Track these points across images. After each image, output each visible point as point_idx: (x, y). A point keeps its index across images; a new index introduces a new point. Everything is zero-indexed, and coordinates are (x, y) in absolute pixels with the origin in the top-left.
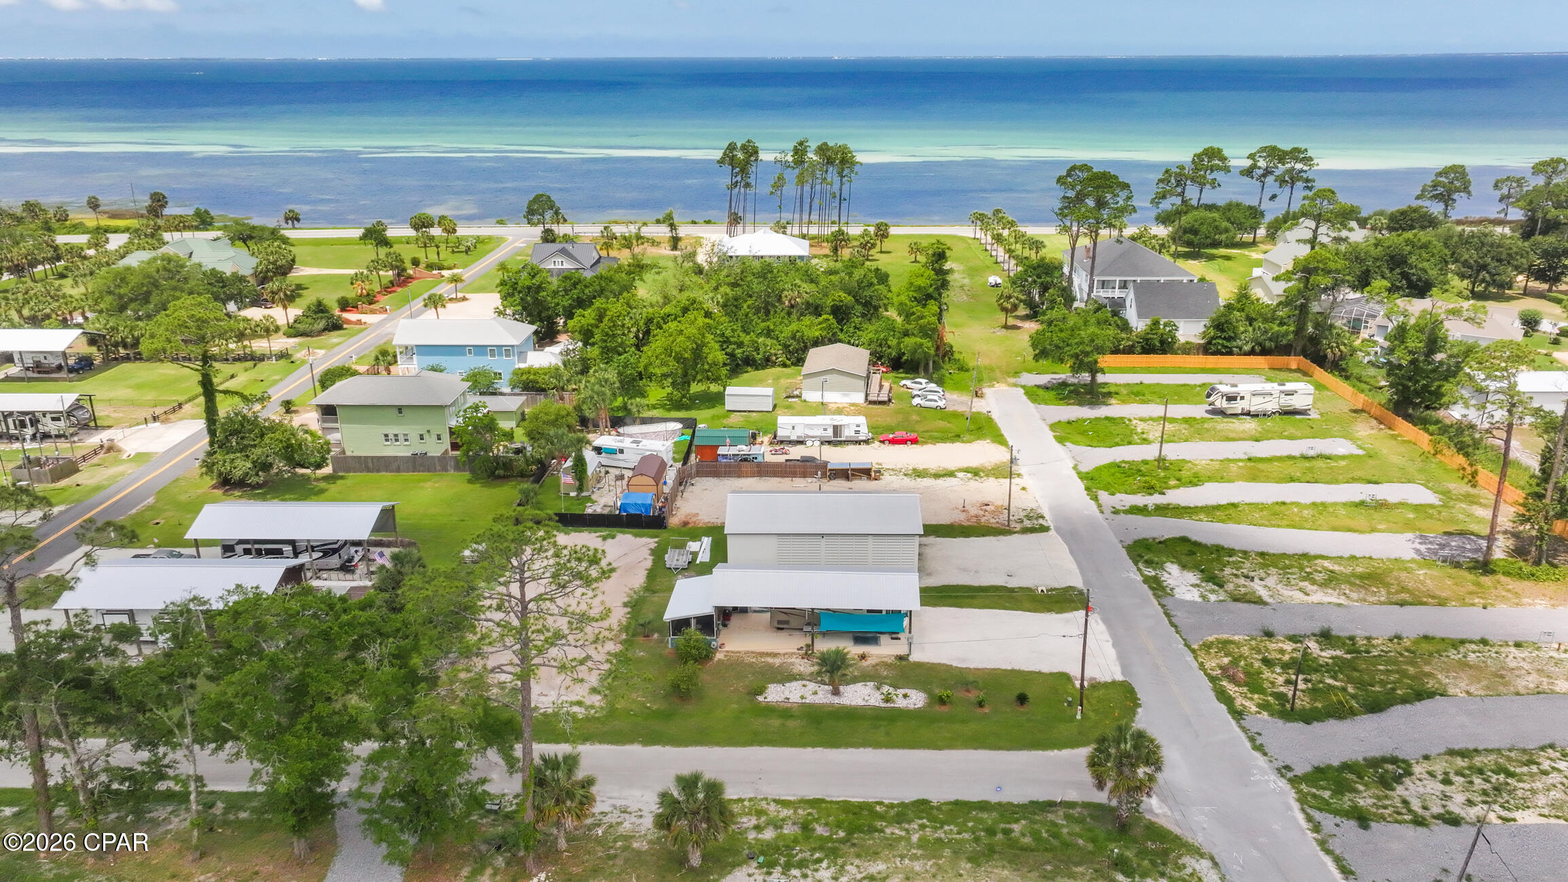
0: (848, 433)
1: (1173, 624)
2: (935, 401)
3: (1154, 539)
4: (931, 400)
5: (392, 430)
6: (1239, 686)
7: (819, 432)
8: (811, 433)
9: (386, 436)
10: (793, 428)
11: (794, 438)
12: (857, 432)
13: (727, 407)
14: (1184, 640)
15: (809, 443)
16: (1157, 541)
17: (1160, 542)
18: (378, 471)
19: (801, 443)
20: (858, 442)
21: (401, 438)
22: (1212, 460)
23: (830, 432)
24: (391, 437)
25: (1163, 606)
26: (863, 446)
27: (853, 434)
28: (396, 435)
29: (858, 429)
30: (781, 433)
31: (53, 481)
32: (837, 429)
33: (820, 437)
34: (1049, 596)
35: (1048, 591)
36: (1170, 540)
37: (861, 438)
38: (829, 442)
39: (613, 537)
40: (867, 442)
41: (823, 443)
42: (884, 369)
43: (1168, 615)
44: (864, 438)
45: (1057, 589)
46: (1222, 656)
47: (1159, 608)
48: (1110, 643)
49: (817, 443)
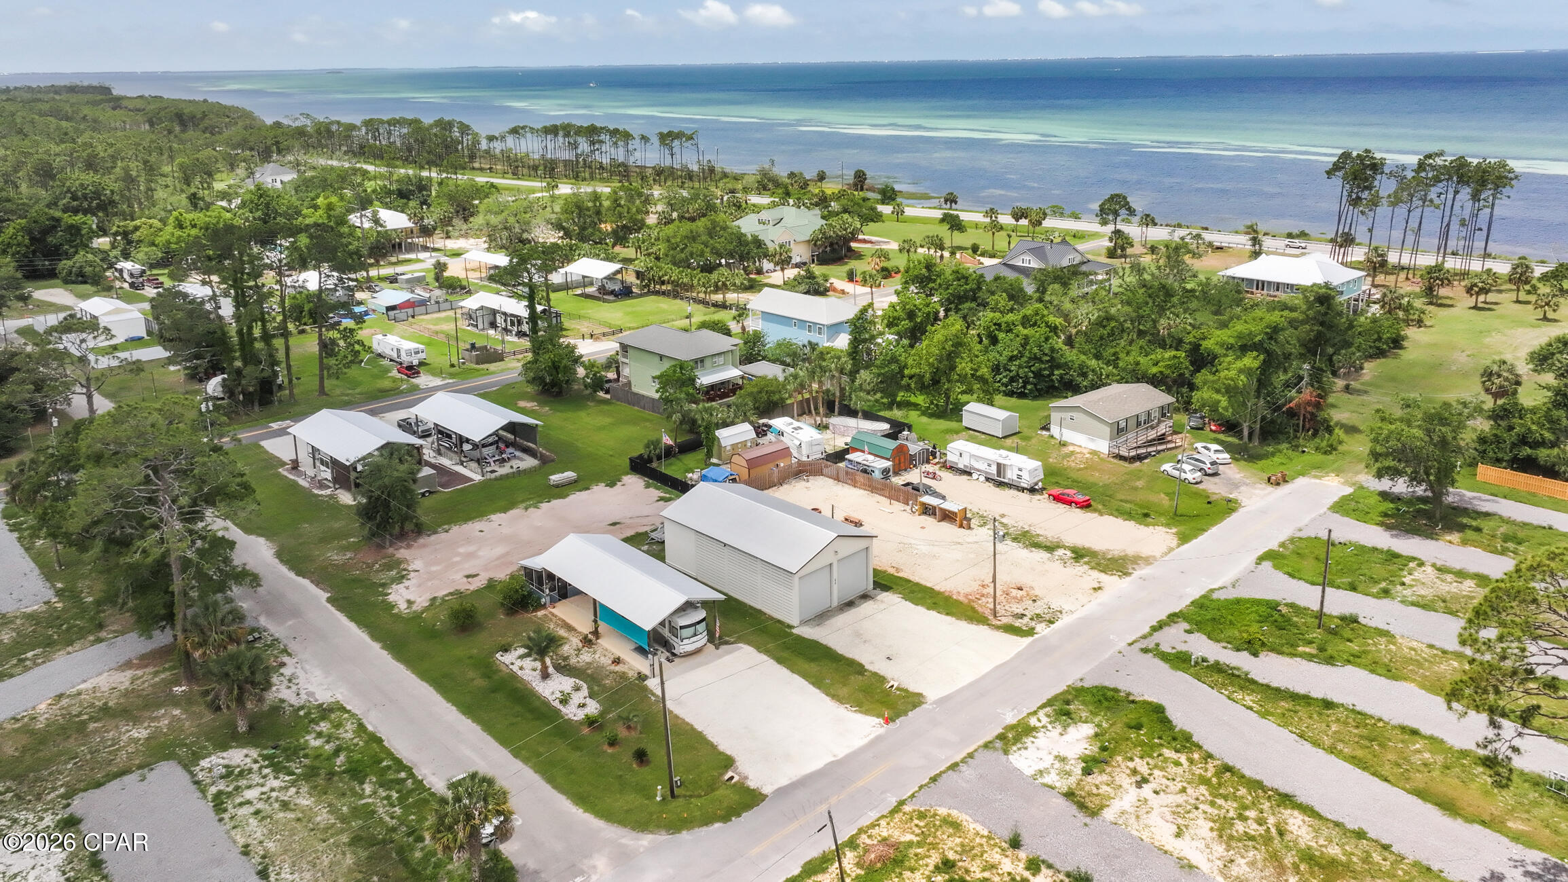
0: (1011, 475)
1: (934, 779)
6: (859, 864)
7: (984, 467)
8: (977, 466)
10: (962, 455)
11: (961, 466)
12: (1019, 477)
13: (965, 423)
14: (912, 795)
15: (975, 476)
16: (1131, 698)
17: (1133, 702)
19: (970, 474)
20: (1023, 490)
22: (1431, 646)
23: (994, 470)
25: (969, 756)
26: (1026, 496)
27: (1015, 478)
29: (1020, 473)
30: (951, 458)
31: (477, 364)
32: (1000, 468)
33: (986, 473)
34: (887, 694)
35: (897, 688)
37: (1024, 485)
38: (995, 481)
40: (1032, 490)
41: (987, 479)
42: (1213, 428)
43: (954, 767)
44: (1026, 486)
45: (906, 691)
46: (913, 833)
47: (958, 758)
48: (833, 759)
49: (982, 478)
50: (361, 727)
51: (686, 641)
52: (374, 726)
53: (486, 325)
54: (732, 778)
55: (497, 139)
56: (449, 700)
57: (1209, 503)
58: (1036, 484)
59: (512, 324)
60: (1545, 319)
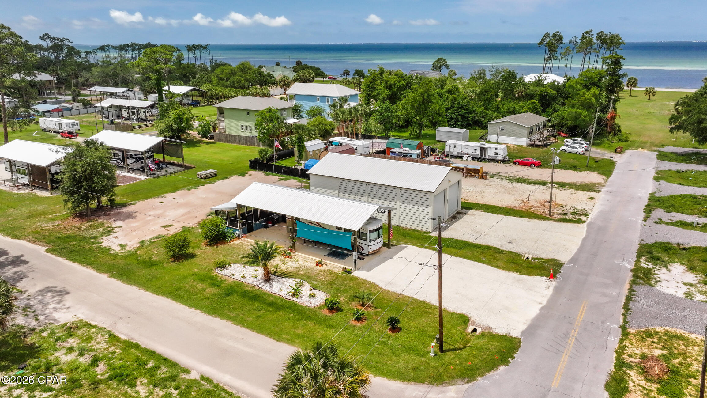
0: (490, 153)
1: (626, 307)
2: (576, 148)
3: (679, 245)
4: (573, 147)
5: (245, 124)
6: (647, 380)
7: (471, 151)
8: (466, 151)
9: (242, 126)
10: (455, 146)
11: (455, 153)
12: (496, 154)
13: (437, 138)
14: (625, 321)
15: (464, 158)
16: (681, 247)
17: (684, 249)
18: (232, 143)
19: (461, 157)
20: (497, 161)
21: (248, 128)
23: (478, 152)
24: (244, 127)
25: (631, 290)
26: (500, 165)
27: (493, 155)
28: (246, 127)
29: (497, 151)
32: (483, 150)
33: (472, 155)
34: (530, 263)
35: (533, 258)
36: (695, 248)
37: (498, 158)
38: (478, 159)
39: (286, 180)
40: (503, 161)
41: (473, 159)
42: (563, 135)
43: (629, 299)
44: (501, 158)
45: (541, 259)
46: (656, 348)
47: (626, 292)
48: (541, 306)
49: (470, 159)
50: (113, 338)
51: (373, 243)
52: (125, 335)
53: (114, 117)
54: (475, 330)
55: (91, 53)
56: (191, 306)
57: (597, 162)
58: (505, 157)
59: (133, 113)
60: (649, 99)
